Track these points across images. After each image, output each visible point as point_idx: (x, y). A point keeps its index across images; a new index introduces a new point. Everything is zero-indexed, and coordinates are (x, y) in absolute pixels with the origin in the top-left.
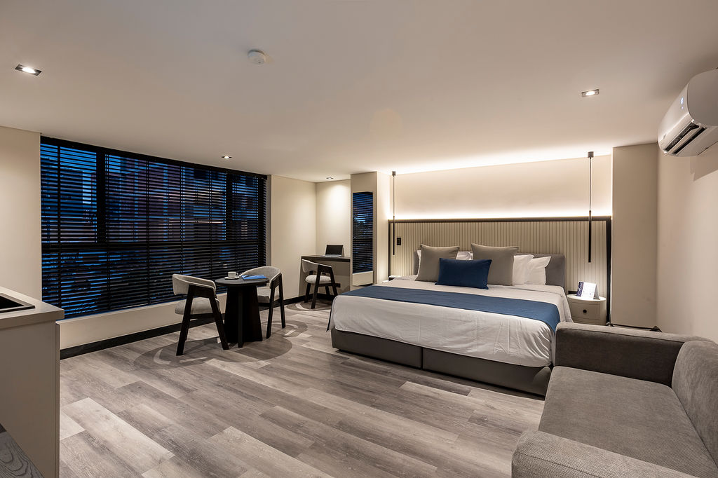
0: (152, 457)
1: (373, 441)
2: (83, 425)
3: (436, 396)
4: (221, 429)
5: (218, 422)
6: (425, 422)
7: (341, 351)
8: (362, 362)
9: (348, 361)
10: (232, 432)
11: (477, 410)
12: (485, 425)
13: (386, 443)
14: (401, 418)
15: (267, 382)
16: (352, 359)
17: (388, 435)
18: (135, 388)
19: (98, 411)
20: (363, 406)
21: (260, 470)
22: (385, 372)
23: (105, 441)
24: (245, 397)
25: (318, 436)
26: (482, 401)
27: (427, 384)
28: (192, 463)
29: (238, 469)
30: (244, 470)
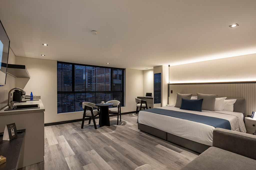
0: (70, 154)
1: (134, 163)
2: (58, 142)
3: (167, 151)
4: (90, 150)
5: (91, 148)
6: (157, 160)
7: (141, 131)
8: (147, 135)
9: (142, 134)
10: (93, 151)
11: (181, 159)
12: (180, 165)
13: (138, 164)
14: (149, 156)
15: (111, 138)
16: (144, 134)
17: (141, 161)
18: (75, 134)
19: (63, 139)
20: (138, 150)
21: (95, 164)
22: (153, 140)
23: (61, 148)
24: (102, 142)
25: (117, 157)
26: (185, 156)
27: (166, 146)
28: (78, 158)
29: (89, 162)
30: (91, 163)
